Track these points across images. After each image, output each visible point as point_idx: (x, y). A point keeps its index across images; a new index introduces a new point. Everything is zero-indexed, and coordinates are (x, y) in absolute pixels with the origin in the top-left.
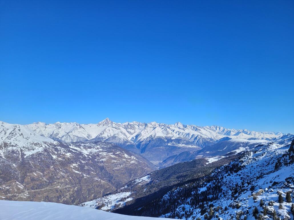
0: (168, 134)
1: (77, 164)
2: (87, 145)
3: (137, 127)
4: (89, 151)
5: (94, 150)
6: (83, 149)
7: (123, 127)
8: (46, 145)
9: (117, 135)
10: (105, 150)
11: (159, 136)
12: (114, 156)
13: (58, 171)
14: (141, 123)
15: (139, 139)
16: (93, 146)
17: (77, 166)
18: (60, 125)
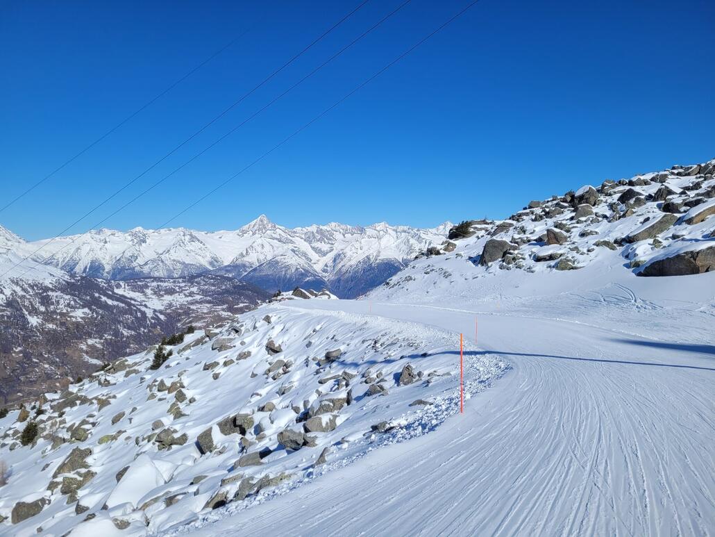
0: (411, 253)
1: (101, 338)
2: (166, 284)
3: (338, 236)
4: (165, 303)
5: (179, 300)
6: (150, 296)
7: (301, 238)
8: (18, 289)
9: (280, 258)
10: (209, 298)
11: (387, 259)
12: (229, 314)
13: (35, 360)
14: (349, 227)
15: (340, 266)
16: (180, 287)
17: (98, 346)
18: (144, 235)
